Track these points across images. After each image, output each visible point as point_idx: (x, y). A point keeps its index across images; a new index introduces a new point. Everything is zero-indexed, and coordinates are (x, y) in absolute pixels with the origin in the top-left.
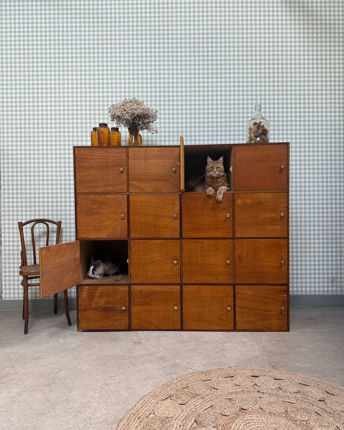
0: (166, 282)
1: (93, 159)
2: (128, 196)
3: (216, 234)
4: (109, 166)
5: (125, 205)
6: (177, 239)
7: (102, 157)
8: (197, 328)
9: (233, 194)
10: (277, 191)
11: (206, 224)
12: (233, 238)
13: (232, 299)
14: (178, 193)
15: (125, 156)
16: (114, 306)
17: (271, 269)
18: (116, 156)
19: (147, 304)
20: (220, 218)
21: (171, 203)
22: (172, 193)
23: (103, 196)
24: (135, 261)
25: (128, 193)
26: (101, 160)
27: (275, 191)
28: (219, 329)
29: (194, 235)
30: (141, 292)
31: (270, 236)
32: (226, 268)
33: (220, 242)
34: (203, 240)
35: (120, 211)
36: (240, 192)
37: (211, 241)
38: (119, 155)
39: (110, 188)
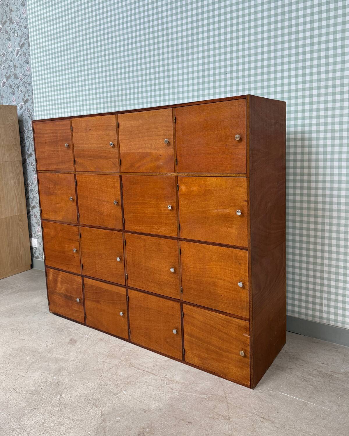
0: (113, 281)
1: (46, 134)
2: (75, 175)
3: (159, 231)
4: (58, 141)
5: (73, 186)
6: (119, 231)
7: (52, 131)
8: (144, 345)
9: (176, 177)
10: (231, 175)
11: (148, 215)
12: (178, 239)
13: (179, 320)
14: (117, 174)
15: (69, 129)
16: (72, 295)
17: (226, 292)
18: (63, 130)
19: (98, 302)
20: (162, 209)
21: (113, 186)
22: (113, 174)
23: (57, 175)
24: (85, 250)
25: (74, 173)
26: (52, 135)
27: (229, 175)
28: (166, 353)
29: (137, 228)
30: (92, 286)
31: (223, 243)
32: (172, 278)
33: (163, 241)
34: (145, 237)
35: (70, 192)
36: (184, 174)
37: (154, 239)
38: (65, 128)
39: (61, 167)
